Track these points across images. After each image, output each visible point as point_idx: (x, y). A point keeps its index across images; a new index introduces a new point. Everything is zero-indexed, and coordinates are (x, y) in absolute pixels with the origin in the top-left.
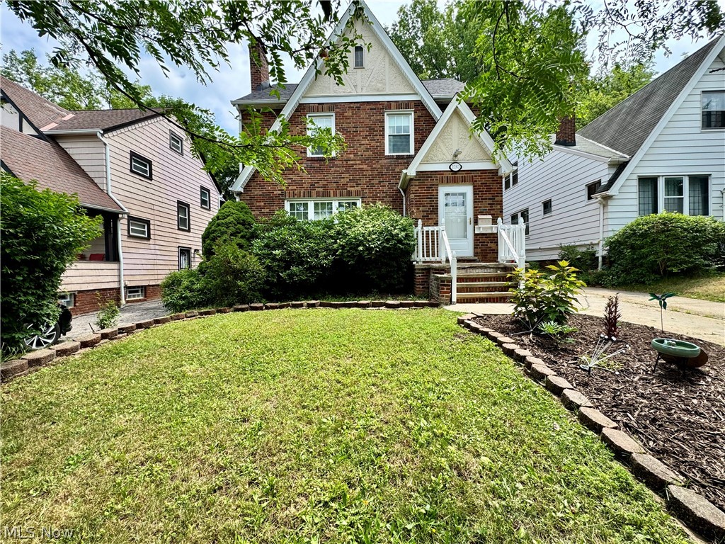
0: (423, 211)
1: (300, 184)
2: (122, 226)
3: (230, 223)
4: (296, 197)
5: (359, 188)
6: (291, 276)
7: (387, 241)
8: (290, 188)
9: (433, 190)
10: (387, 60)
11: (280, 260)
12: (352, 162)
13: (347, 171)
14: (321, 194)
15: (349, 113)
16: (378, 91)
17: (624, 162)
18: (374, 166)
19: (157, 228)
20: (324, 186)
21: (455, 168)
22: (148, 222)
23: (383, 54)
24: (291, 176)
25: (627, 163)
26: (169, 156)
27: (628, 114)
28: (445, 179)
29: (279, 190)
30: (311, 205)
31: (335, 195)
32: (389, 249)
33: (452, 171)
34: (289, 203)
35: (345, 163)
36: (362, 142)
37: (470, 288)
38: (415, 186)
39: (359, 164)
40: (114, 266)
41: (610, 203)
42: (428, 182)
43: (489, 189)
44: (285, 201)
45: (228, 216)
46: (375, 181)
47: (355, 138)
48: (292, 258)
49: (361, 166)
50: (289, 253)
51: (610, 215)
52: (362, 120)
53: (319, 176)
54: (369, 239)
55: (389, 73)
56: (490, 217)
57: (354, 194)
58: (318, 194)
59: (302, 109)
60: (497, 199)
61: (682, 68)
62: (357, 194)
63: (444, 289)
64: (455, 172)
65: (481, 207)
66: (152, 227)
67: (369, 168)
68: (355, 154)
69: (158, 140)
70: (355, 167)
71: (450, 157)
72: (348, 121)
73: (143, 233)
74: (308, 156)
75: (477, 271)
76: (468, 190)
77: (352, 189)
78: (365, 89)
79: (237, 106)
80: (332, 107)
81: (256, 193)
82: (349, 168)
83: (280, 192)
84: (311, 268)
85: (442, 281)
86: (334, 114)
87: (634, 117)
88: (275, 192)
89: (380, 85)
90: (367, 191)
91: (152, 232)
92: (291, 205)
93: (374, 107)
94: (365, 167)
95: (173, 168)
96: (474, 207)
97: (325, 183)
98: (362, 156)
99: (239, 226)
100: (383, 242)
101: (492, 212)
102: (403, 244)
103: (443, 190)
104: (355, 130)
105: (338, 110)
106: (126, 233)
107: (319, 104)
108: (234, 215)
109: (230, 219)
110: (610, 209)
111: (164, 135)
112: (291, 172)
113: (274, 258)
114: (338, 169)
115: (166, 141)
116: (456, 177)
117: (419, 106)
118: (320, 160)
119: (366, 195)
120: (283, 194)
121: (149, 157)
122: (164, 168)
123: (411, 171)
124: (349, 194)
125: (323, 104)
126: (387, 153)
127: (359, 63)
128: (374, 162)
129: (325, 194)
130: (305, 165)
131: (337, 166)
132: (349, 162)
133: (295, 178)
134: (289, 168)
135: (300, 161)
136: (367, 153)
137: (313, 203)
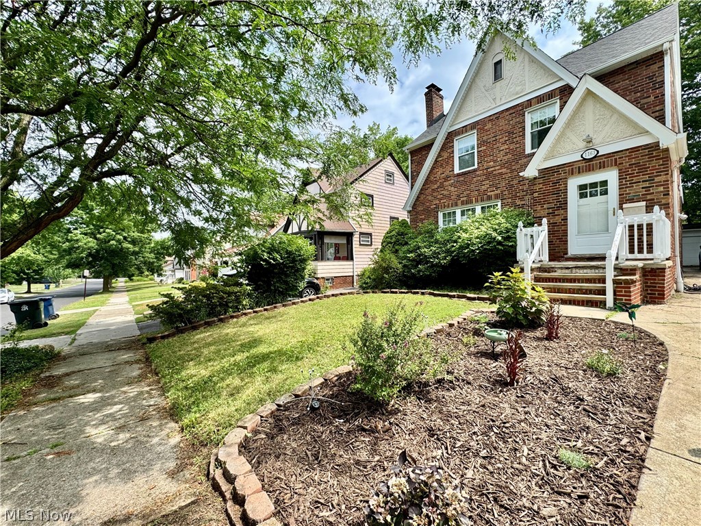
0: (548, 209)
1: (449, 197)
2: (356, 239)
4: (446, 208)
5: (499, 192)
6: (419, 271)
8: (442, 201)
9: (561, 185)
10: (526, 59)
11: (413, 260)
12: (491, 169)
13: (487, 179)
14: (465, 202)
15: (489, 126)
16: (517, 94)
18: (513, 168)
19: (376, 237)
20: (468, 196)
21: (589, 155)
22: (371, 234)
23: (522, 57)
24: (442, 192)
26: (384, 188)
28: (576, 171)
30: (458, 212)
31: (477, 201)
33: (585, 159)
34: (442, 213)
35: (485, 171)
36: (501, 149)
38: (539, 184)
39: (498, 169)
40: (351, 263)
43: (643, 170)
44: (439, 212)
46: (515, 182)
47: (495, 146)
48: (421, 259)
49: (500, 171)
50: (419, 255)
52: (501, 128)
53: (463, 188)
55: (528, 72)
56: (642, 203)
57: (493, 197)
58: (463, 203)
59: (450, 138)
62: (497, 197)
64: (591, 160)
65: (630, 193)
66: (373, 237)
67: (509, 171)
68: (495, 161)
69: (377, 180)
70: (494, 172)
71: (583, 145)
72: (488, 133)
73: (368, 241)
74: (456, 173)
75: (585, 271)
76: (611, 175)
77: (492, 193)
78: (503, 98)
80: (473, 126)
81: (419, 209)
82: (488, 175)
83: (435, 206)
86: (476, 131)
88: (432, 207)
89: (519, 88)
90: (506, 192)
91: (373, 240)
92: (444, 215)
93: (513, 111)
94: (504, 170)
95: (387, 195)
96: (620, 195)
97: (469, 192)
98: (501, 161)
99: (399, 237)
101: (648, 197)
103: (573, 184)
104: (494, 139)
105: (479, 126)
106: (358, 243)
107: (463, 127)
109: (394, 233)
111: (382, 175)
112: (442, 189)
113: (409, 260)
114: (479, 178)
115: (382, 178)
116: (590, 165)
117: (566, 91)
118: (465, 174)
119: (505, 197)
120: (437, 207)
121: (372, 193)
122: (381, 197)
123: (531, 171)
124: (489, 198)
125: (466, 126)
126: (527, 152)
127: (498, 76)
128: (513, 164)
129: (469, 202)
130: (452, 181)
131: (478, 176)
132: (489, 170)
133: (445, 193)
134: (442, 186)
135: (449, 179)
136: (506, 158)
137: (459, 210)
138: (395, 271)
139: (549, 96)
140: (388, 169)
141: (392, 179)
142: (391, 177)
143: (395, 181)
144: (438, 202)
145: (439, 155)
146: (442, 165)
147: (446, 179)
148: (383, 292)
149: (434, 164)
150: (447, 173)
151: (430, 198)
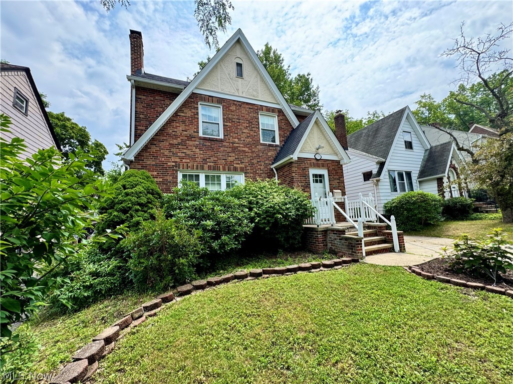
1: (193, 158)
4: (189, 169)
5: (243, 166)
6: (222, 246)
8: (184, 161)
9: (306, 171)
10: (259, 77)
12: (237, 145)
13: (233, 152)
14: (212, 168)
15: (233, 108)
16: (254, 96)
17: (383, 162)
18: (253, 150)
20: (215, 162)
21: (318, 157)
23: (256, 73)
24: (185, 151)
26: (11, 114)
28: (312, 164)
29: (173, 162)
30: (202, 177)
31: (224, 169)
33: (316, 159)
34: (181, 174)
35: (231, 145)
36: (244, 131)
39: (242, 147)
41: (379, 184)
42: (303, 166)
43: (337, 173)
44: (179, 172)
46: (255, 161)
47: (239, 127)
48: (221, 229)
49: (244, 149)
51: (381, 191)
52: (243, 115)
53: (210, 153)
55: (260, 87)
57: (239, 169)
58: (210, 168)
59: (194, 98)
60: (341, 179)
61: (391, 118)
62: (242, 170)
63: (359, 247)
64: (318, 160)
65: (333, 184)
67: (250, 151)
68: (239, 139)
70: (239, 148)
72: (233, 113)
74: (200, 136)
77: (238, 166)
78: (244, 93)
79: (133, 81)
80: (220, 101)
81: (148, 162)
82: (234, 149)
83: (174, 164)
86: (221, 107)
87: (373, 138)
88: (169, 164)
89: (255, 93)
90: (249, 168)
92: (184, 176)
93: (251, 107)
94: (246, 149)
95: (14, 127)
96: (330, 184)
97: (216, 159)
98: (244, 141)
103: (311, 172)
104: (238, 121)
105: (224, 104)
107: (210, 96)
110: (380, 187)
111: (8, 91)
112: (185, 147)
114: (226, 149)
115: (9, 99)
117: (280, 112)
118: (213, 141)
119: (248, 171)
120: (177, 166)
123: (295, 157)
124: (235, 169)
125: (213, 97)
126: (261, 142)
127: (240, 74)
128: (253, 147)
129: (216, 168)
130: (198, 143)
131: (225, 146)
132: (234, 145)
133: (188, 152)
134: (183, 143)
135: (193, 139)
136: (248, 140)
137: (204, 175)
139: (273, 110)
140: (19, 89)
141: (24, 106)
142: (22, 102)
143: (29, 113)
144: (178, 160)
145: (180, 109)
146: (184, 122)
147: (190, 138)
149: (173, 116)
150: (191, 132)
151: (167, 153)
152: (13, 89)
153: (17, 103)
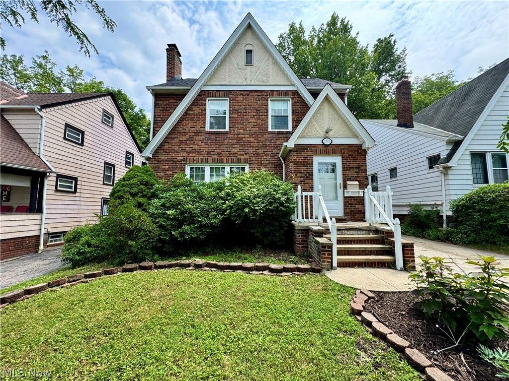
0: (301, 177)
1: (199, 152)
3: (134, 184)
4: (195, 162)
5: (247, 156)
6: (182, 234)
7: (271, 204)
8: (190, 155)
9: (309, 160)
10: (271, 60)
11: (174, 219)
12: (242, 136)
13: (238, 143)
14: (216, 160)
15: (240, 98)
16: (263, 82)
17: (459, 141)
18: (260, 139)
20: (219, 154)
21: (327, 142)
22: (76, 179)
23: (268, 55)
24: (192, 146)
25: (462, 141)
26: (100, 128)
27: (452, 105)
28: (318, 151)
29: (181, 157)
30: (207, 169)
31: (227, 161)
32: (272, 211)
33: (324, 144)
34: (189, 167)
35: (236, 136)
36: (250, 121)
37: (348, 251)
38: (294, 156)
39: (247, 137)
40: (37, 216)
41: (450, 172)
42: (305, 153)
43: (355, 160)
44: (186, 165)
45: (133, 178)
46: (260, 151)
47: (245, 117)
48: (185, 218)
49: (249, 139)
50: (182, 213)
51: (451, 182)
52: (250, 104)
53: (215, 146)
54: (254, 201)
55: (271, 69)
56: (357, 183)
57: (242, 160)
58: (213, 160)
59: (203, 95)
60: (362, 168)
62: (246, 161)
63: (325, 254)
64: (327, 146)
65: (349, 175)
66: (79, 183)
67: (256, 141)
68: (245, 130)
69: (92, 116)
70: (244, 139)
71: (322, 134)
72: (240, 104)
73: (71, 187)
74: (206, 130)
76: (338, 160)
77: (242, 157)
78: (253, 81)
79: (151, 90)
80: (227, 93)
81: (162, 158)
82: (239, 140)
83: (182, 158)
84: (202, 226)
85: (323, 247)
86: (228, 99)
88: (178, 158)
89: (265, 78)
90: (254, 159)
91: (78, 187)
92: (191, 169)
93: (260, 94)
94: (252, 139)
95: (103, 137)
96: (343, 175)
97: (220, 151)
98: (250, 131)
99: (142, 187)
100: (267, 205)
101: (358, 179)
102: (285, 207)
103: (317, 160)
104: (244, 111)
105: (231, 96)
106: (54, 188)
107: (217, 91)
108: (138, 177)
109: (135, 180)
110: (450, 177)
111: (98, 112)
112: (192, 142)
113: (168, 218)
114: (230, 141)
115: (99, 117)
116: (327, 149)
117: (295, 94)
118: (216, 134)
119: (253, 162)
120: (185, 159)
121: (82, 128)
122: (95, 137)
123: (291, 144)
124: (239, 161)
125: (220, 91)
126: (270, 129)
127: (249, 62)
128: (259, 136)
129: (219, 160)
130: (204, 137)
131: (229, 138)
132: (239, 136)
133: (195, 147)
134: (191, 139)
135: (200, 134)
136: (254, 129)
137: (209, 167)
138: (146, 235)
139: (286, 93)
140: (106, 109)
141: (111, 121)
142: (109, 118)
143: (114, 125)
144: (186, 154)
145: (190, 108)
146: (192, 119)
147: (197, 133)
148: (125, 271)
149: (183, 115)
150: (198, 128)
151: (177, 149)
152: (101, 110)
153: (105, 120)
